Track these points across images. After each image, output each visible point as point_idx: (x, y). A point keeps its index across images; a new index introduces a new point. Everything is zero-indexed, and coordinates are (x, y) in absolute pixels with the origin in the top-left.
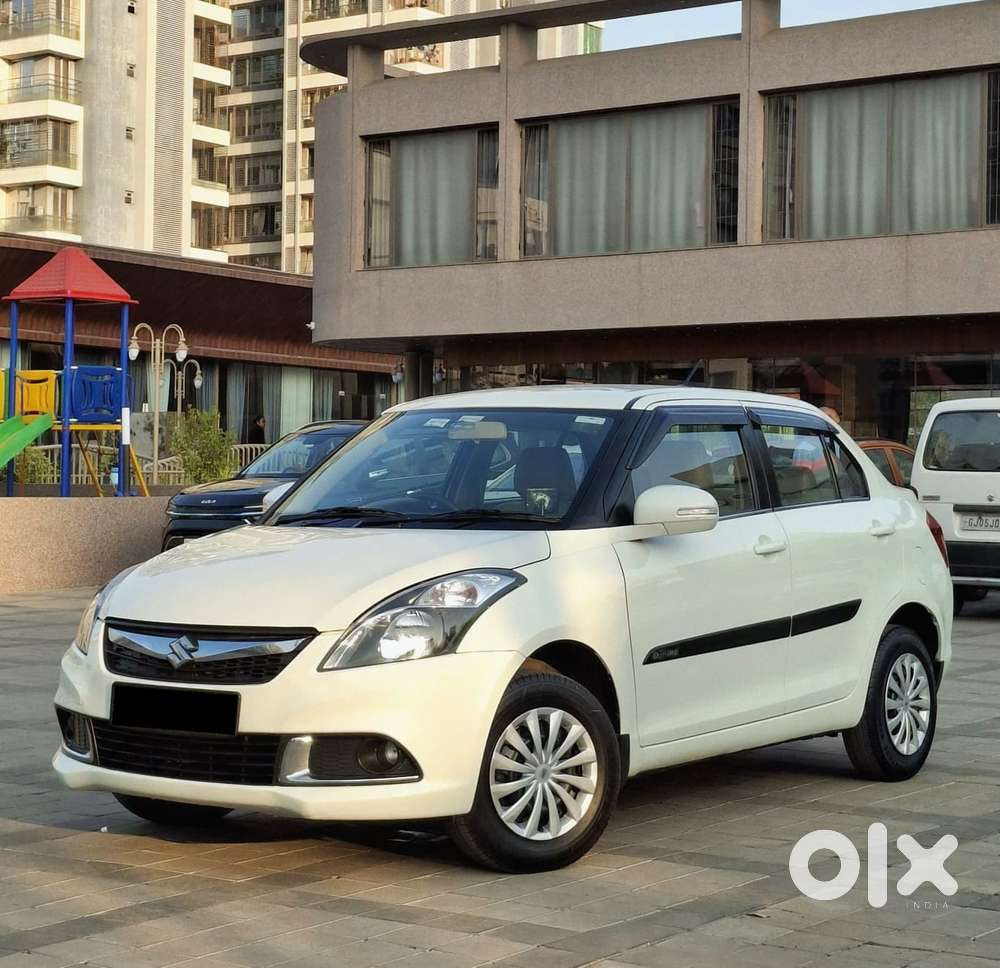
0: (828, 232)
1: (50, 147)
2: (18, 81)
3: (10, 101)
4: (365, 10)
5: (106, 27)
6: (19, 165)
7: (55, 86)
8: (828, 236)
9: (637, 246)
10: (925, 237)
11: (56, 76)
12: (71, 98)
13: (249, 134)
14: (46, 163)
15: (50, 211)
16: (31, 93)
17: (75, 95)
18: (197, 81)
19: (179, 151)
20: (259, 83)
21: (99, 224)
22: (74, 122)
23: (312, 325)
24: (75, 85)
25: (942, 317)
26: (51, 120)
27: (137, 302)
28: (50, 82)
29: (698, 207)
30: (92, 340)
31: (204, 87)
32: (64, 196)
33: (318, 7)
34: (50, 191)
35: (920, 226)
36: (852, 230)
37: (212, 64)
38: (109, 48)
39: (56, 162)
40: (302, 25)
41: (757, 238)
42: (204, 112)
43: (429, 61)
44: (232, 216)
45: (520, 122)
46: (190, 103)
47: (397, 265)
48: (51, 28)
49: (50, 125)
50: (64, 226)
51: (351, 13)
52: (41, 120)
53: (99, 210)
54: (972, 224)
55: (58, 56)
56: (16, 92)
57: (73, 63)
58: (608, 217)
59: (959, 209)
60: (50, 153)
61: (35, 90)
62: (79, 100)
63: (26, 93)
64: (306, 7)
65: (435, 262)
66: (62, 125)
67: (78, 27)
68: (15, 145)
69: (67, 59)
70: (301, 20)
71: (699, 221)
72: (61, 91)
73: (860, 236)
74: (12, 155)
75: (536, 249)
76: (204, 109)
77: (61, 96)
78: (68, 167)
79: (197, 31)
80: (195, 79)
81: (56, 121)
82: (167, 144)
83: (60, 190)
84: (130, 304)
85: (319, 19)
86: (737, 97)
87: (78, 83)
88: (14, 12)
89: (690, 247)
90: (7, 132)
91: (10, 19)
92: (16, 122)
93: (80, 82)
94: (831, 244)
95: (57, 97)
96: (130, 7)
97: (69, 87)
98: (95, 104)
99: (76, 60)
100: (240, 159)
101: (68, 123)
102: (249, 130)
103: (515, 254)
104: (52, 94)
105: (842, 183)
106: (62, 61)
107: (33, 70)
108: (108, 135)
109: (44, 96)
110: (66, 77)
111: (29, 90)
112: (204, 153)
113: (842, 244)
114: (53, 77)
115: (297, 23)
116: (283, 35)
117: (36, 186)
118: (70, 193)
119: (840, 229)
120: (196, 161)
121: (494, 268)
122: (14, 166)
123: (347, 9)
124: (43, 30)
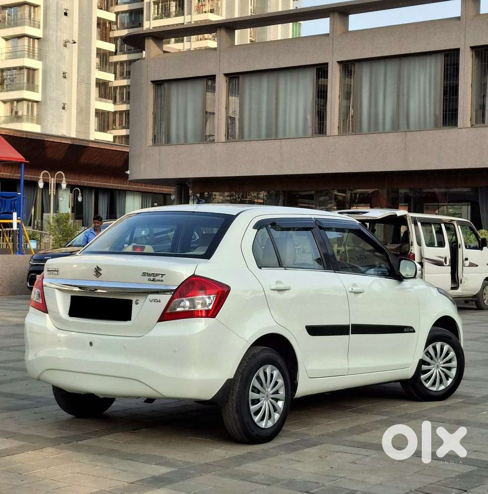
0: (369, 130)
1: (25, 81)
2: (10, 48)
3: (6, 59)
4: (183, 14)
5: (53, 23)
6: (10, 90)
7: (28, 51)
8: (369, 132)
9: (281, 136)
10: (414, 133)
11: (28, 46)
12: (36, 58)
13: (126, 75)
14: (23, 89)
15: (25, 113)
16: (16, 55)
17: (38, 56)
18: (98, 49)
19: (89, 84)
20: (131, 50)
21: (49, 119)
22: (38, 69)
23: (128, 172)
24: (38, 51)
25: (422, 171)
26: (26, 68)
27: (28, 162)
28: (25, 49)
29: (309, 117)
30: (30, 178)
31: (102, 52)
32: (32, 106)
33: (160, 12)
34: (25, 103)
35: (412, 128)
36: (381, 129)
37: (106, 41)
38: (54, 33)
39: (28, 89)
40: (152, 22)
41: (336, 132)
42: (102, 64)
43: (214, 39)
44: (117, 116)
45: (226, 75)
46: (95, 60)
47: (168, 143)
48: (26, 23)
49: (25, 71)
50: (32, 121)
51: (176, 15)
52: (21, 68)
53: (49, 113)
54: (436, 126)
55: (29, 37)
56: (9, 54)
57: (37, 40)
58: (267, 121)
59: (430, 120)
60: (25, 84)
61: (19, 53)
62: (40, 59)
63: (14, 54)
64: (154, 13)
65: (186, 142)
66: (32, 71)
67: (39, 22)
68: (9, 80)
69: (34, 38)
70: (151, 19)
71: (310, 124)
72: (31, 55)
73: (384, 132)
74: (7, 85)
75: (233, 136)
76: (102, 63)
77: (31, 56)
78: (34, 91)
79: (98, 24)
80: (97, 48)
81: (29, 69)
82: (83, 80)
83: (30, 103)
84: (24, 162)
85: (161, 19)
86: (327, 64)
87: (39, 50)
88: (8, 15)
89: (305, 136)
90: (5, 74)
91: (6, 18)
92: (9, 69)
93: (41, 50)
94: (371, 135)
95: (29, 57)
96: (65, 13)
97: (35, 52)
98: (47, 61)
99: (38, 39)
100: (122, 87)
101: (34, 70)
102: (126, 73)
103: (223, 139)
104: (26, 55)
105: (376, 106)
106: (31, 39)
107: (17, 43)
108: (53, 75)
109: (22, 56)
110: (34, 47)
111: (15, 53)
112: (102, 85)
113: (375, 135)
114: (27, 47)
115: (149, 20)
116: (143, 26)
117: (19, 101)
118: (35, 104)
119: (375, 128)
120: (98, 89)
121: (213, 146)
122: (7, 91)
123: (174, 14)
124: (22, 24)
